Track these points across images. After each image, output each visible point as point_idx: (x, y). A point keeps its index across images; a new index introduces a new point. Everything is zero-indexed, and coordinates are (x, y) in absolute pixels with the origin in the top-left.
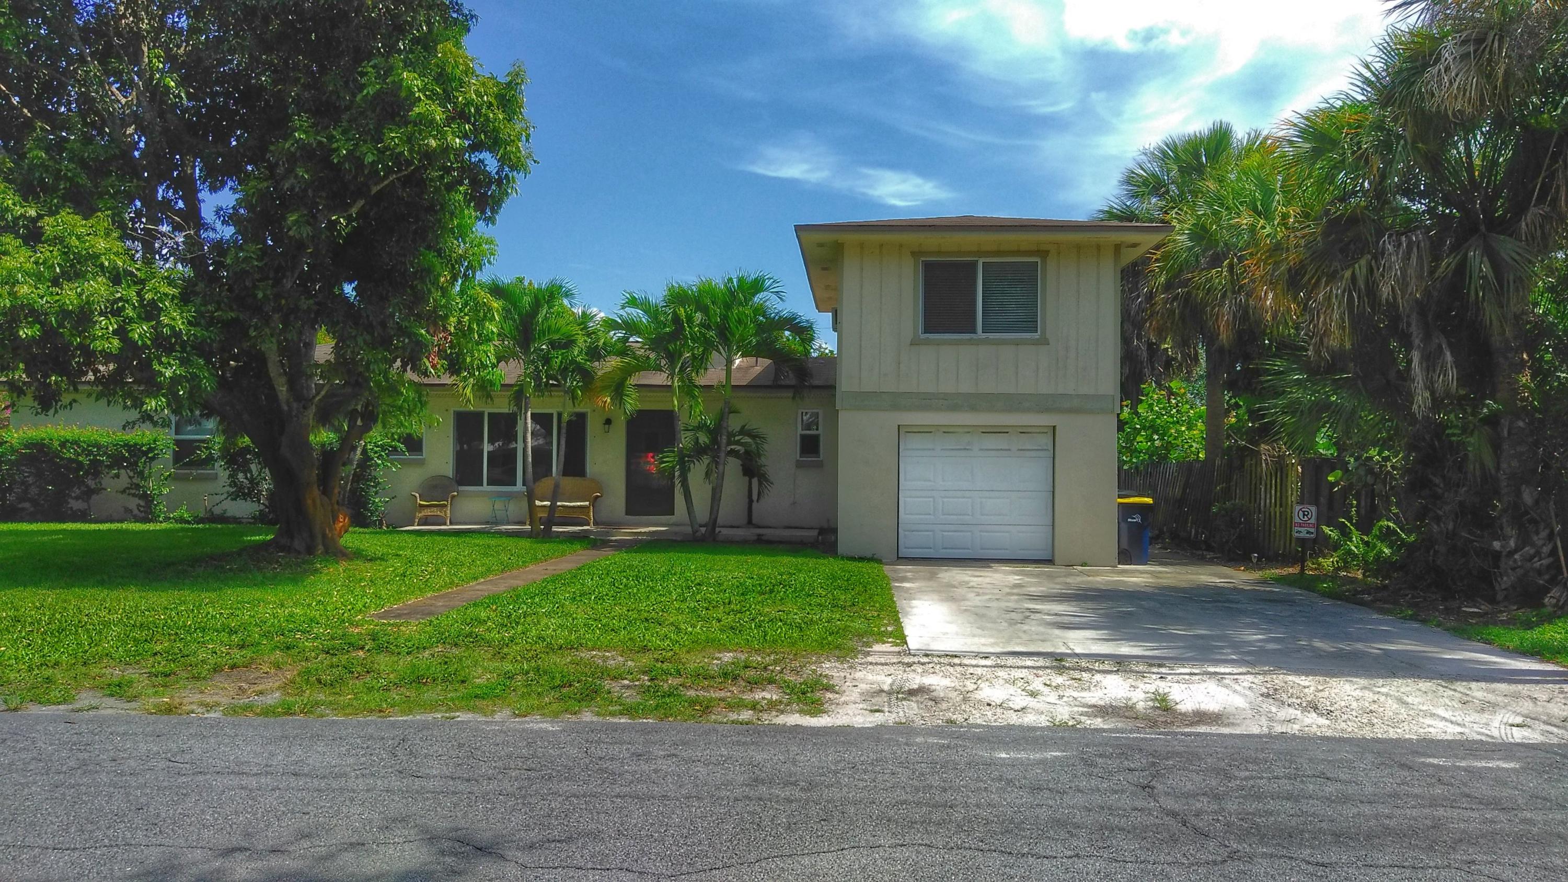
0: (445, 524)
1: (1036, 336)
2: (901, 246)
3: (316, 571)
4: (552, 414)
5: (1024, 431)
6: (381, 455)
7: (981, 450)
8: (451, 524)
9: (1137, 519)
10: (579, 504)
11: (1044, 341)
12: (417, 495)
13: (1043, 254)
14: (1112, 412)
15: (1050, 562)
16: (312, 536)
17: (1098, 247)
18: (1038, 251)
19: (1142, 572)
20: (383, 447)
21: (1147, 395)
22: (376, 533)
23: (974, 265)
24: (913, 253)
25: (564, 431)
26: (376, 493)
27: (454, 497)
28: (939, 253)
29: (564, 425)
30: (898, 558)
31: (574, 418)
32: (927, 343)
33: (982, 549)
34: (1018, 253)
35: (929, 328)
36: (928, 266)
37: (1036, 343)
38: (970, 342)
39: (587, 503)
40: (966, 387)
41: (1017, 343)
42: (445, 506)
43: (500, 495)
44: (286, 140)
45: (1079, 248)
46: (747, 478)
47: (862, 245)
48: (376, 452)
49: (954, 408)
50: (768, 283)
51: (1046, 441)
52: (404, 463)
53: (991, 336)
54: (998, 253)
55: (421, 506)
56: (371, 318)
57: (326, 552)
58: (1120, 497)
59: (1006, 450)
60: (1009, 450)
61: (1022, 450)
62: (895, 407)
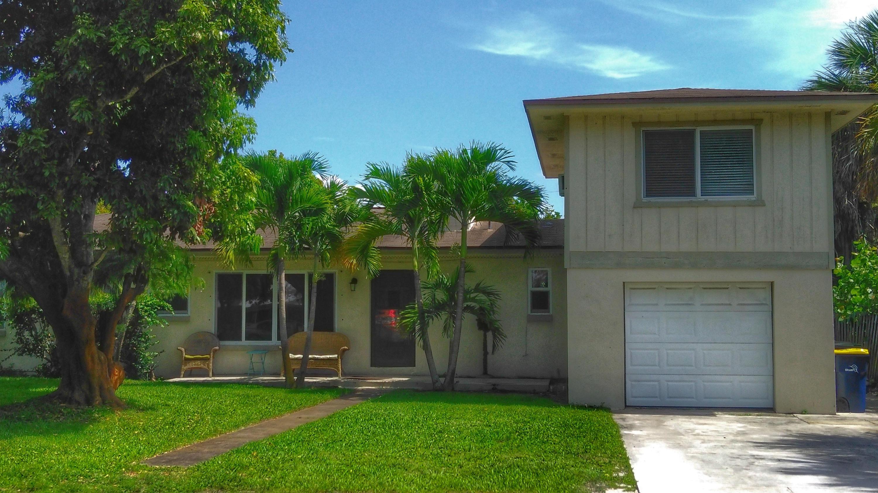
0: (208, 376)
1: (753, 198)
2: (623, 117)
3: (95, 420)
4: (303, 276)
5: (744, 287)
6: (150, 314)
7: (702, 305)
8: (214, 375)
9: (854, 369)
10: (328, 356)
11: (760, 203)
12: (183, 349)
13: (757, 122)
14: (827, 268)
15: (770, 410)
16: (91, 388)
17: (810, 115)
18: (753, 119)
19: (861, 420)
20: (152, 307)
21: (859, 251)
22: (146, 385)
23: (692, 133)
24: (635, 124)
25: (315, 290)
26: (146, 348)
27: (216, 351)
28: (659, 123)
29: (315, 285)
30: (626, 406)
31: (323, 279)
32: (649, 205)
33: (706, 398)
34: (734, 121)
35: (649, 193)
36: (648, 135)
37: (752, 204)
38: (690, 205)
39: (336, 356)
40: (686, 246)
41: (735, 205)
42: (207, 359)
43: (257, 349)
44: (70, 36)
45: (791, 116)
46: (482, 332)
47: (586, 117)
48: (146, 311)
49: (676, 266)
50: (499, 154)
51: (764, 295)
52: (172, 320)
53: (710, 198)
54: (715, 122)
55: (187, 360)
56: (144, 192)
57: (104, 403)
58: (837, 348)
59: (726, 305)
60: (730, 304)
61: (742, 304)
62: (620, 266)
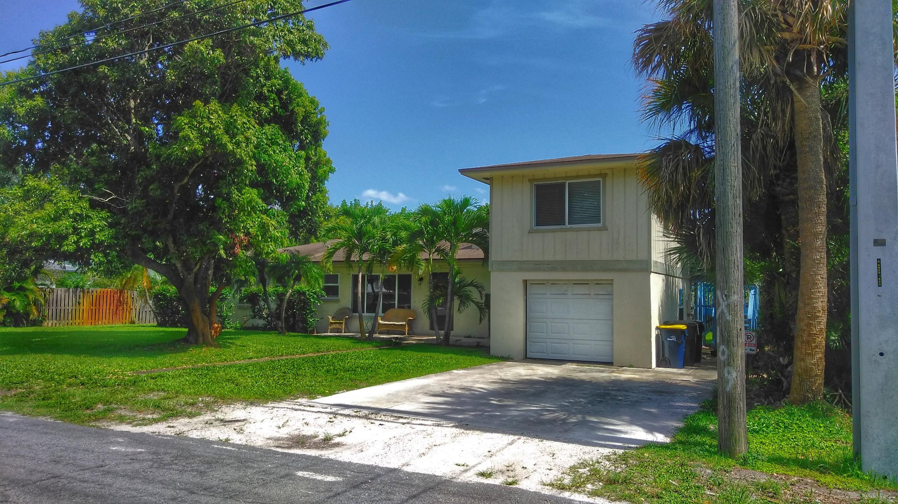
0: (342, 332)
1: (600, 225)
2: (523, 176)
4: (395, 275)
5: (598, 283)
7: (573, 294)
9: (673, 339)
10: (400, 323)
11: (604, 228)
12: (330, 317)
13: (604, 176)
14: (647, 270)
15: (612, 364)
18: (601, 174)
23: (563, 185)
24: (530, 181)
27: (347, 318)
28: (544, 179)
30: (526, 358)
32: (538, 231)
33: (574, 354)
34: (589, 176)
35: (539, 223)
36: (538, 187)
37: (600, 229)
38: (561, 230)
39: (405, 323)
40: (559, 257)
41: (589, 230)
45: (625, 170)
47: (502, 177)
49: (553, 269)
51: (611, 289)
53: (574, 226)
54: (578, 177)
55: (331, 323)
59: (587, 294)
60: (590, 294)
61: (597, 294)
62: (520, 270)
